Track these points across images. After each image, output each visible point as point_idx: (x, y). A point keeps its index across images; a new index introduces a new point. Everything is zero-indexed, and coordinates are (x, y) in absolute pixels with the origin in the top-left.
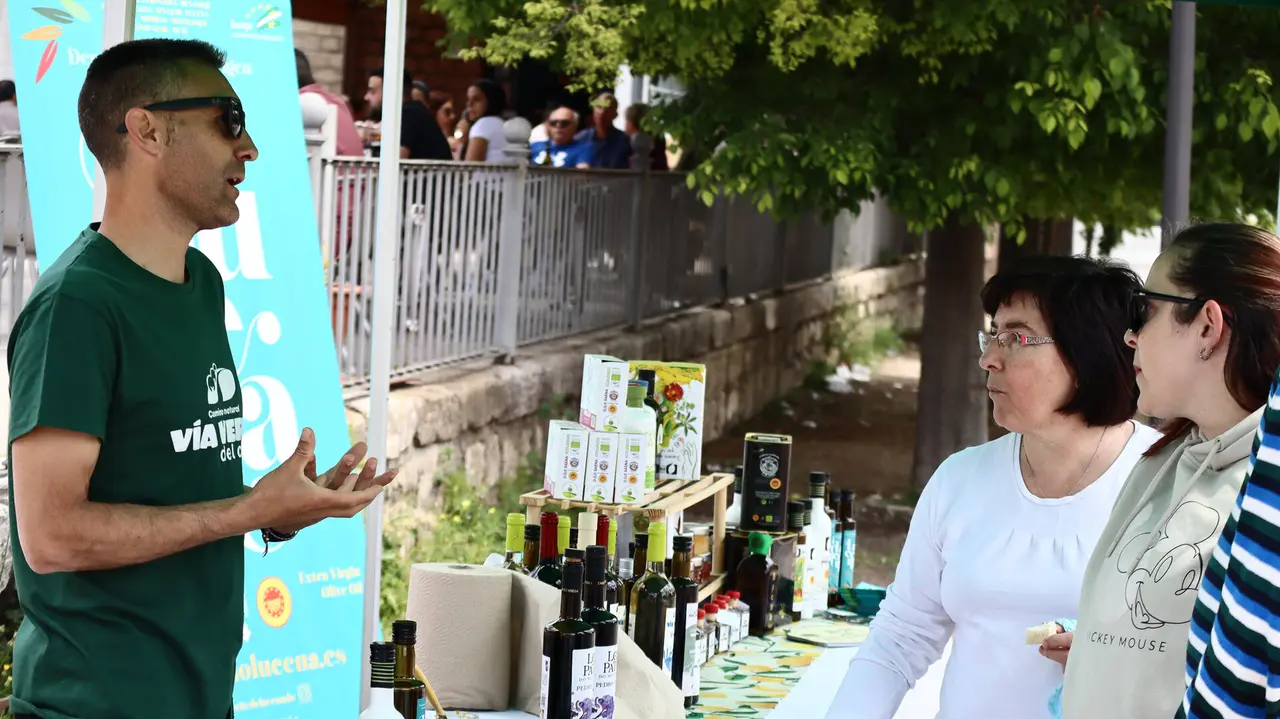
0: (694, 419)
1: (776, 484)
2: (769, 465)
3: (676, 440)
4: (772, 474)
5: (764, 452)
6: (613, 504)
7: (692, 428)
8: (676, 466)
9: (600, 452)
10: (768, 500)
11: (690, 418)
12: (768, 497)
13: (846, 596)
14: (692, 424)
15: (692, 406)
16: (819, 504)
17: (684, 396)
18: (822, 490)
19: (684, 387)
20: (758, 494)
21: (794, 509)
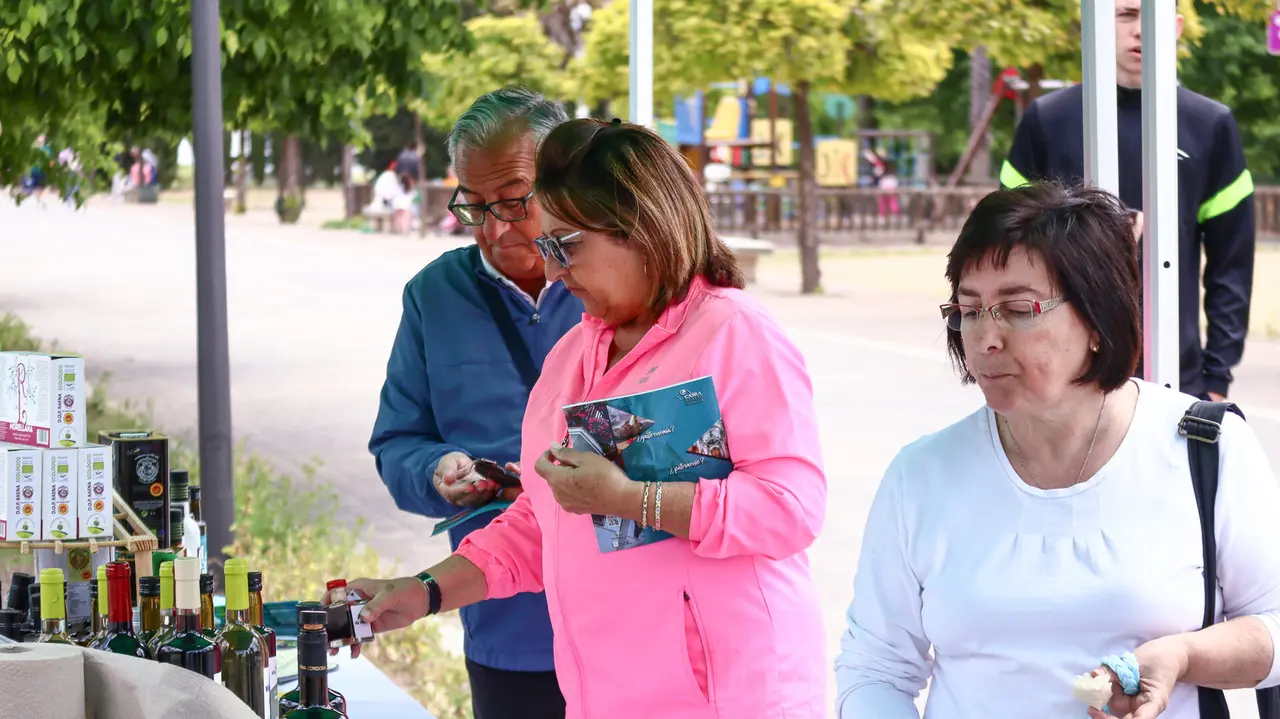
1: (158, 490)
2: (147, 468)
4: (152, 478)
5: (141, 453)
6: (78, 539)
9: (58, 475)
10: (149, 511)
12: (149, 507)
16: (186, 508)
20: (137, 505)
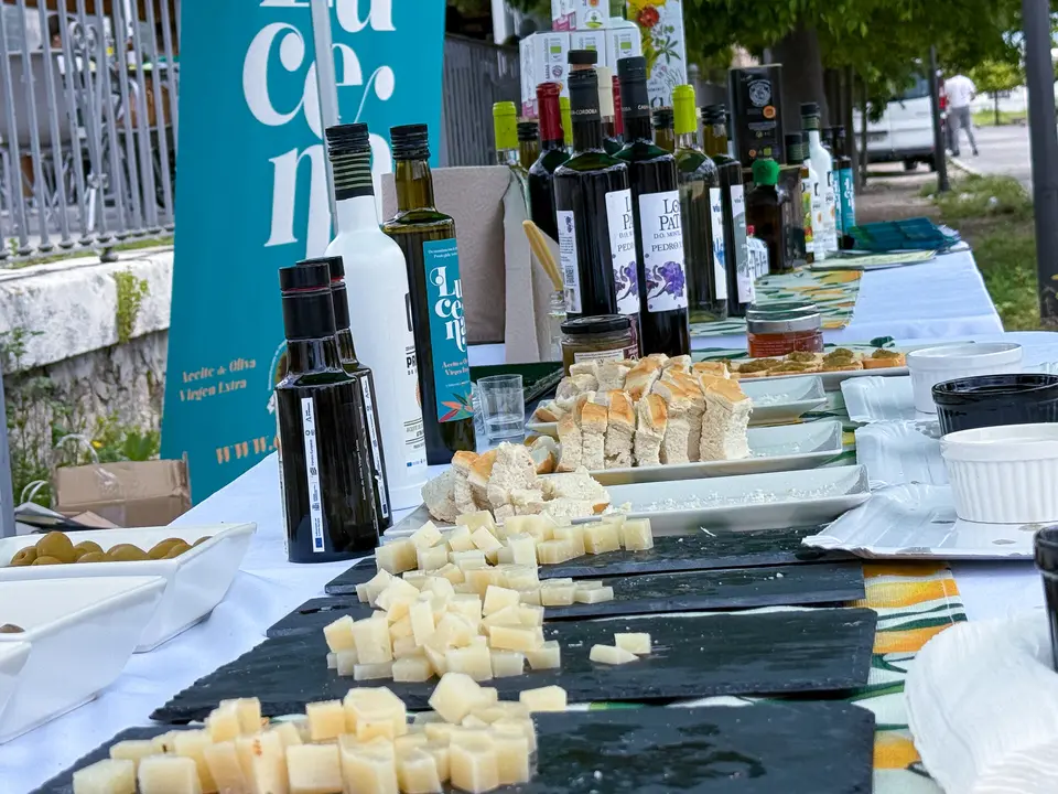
0: (675, 43)
1: (771, 112)
2: (760, 93)
3: (658, 70)
4: (765, 102)
5: (753, 80)
7: (674, 54)
8: (661, 99)
10: (763, 132)
11: (671, 42)
12: (763, 128)
13: (857, 235)
14: (673, 49)
15: (671, 29)
16: (815, 136)
17: (660, 19)
18: (816, 122)
19: (660, 9)
20: (753, 126)
21: (791, 140)
